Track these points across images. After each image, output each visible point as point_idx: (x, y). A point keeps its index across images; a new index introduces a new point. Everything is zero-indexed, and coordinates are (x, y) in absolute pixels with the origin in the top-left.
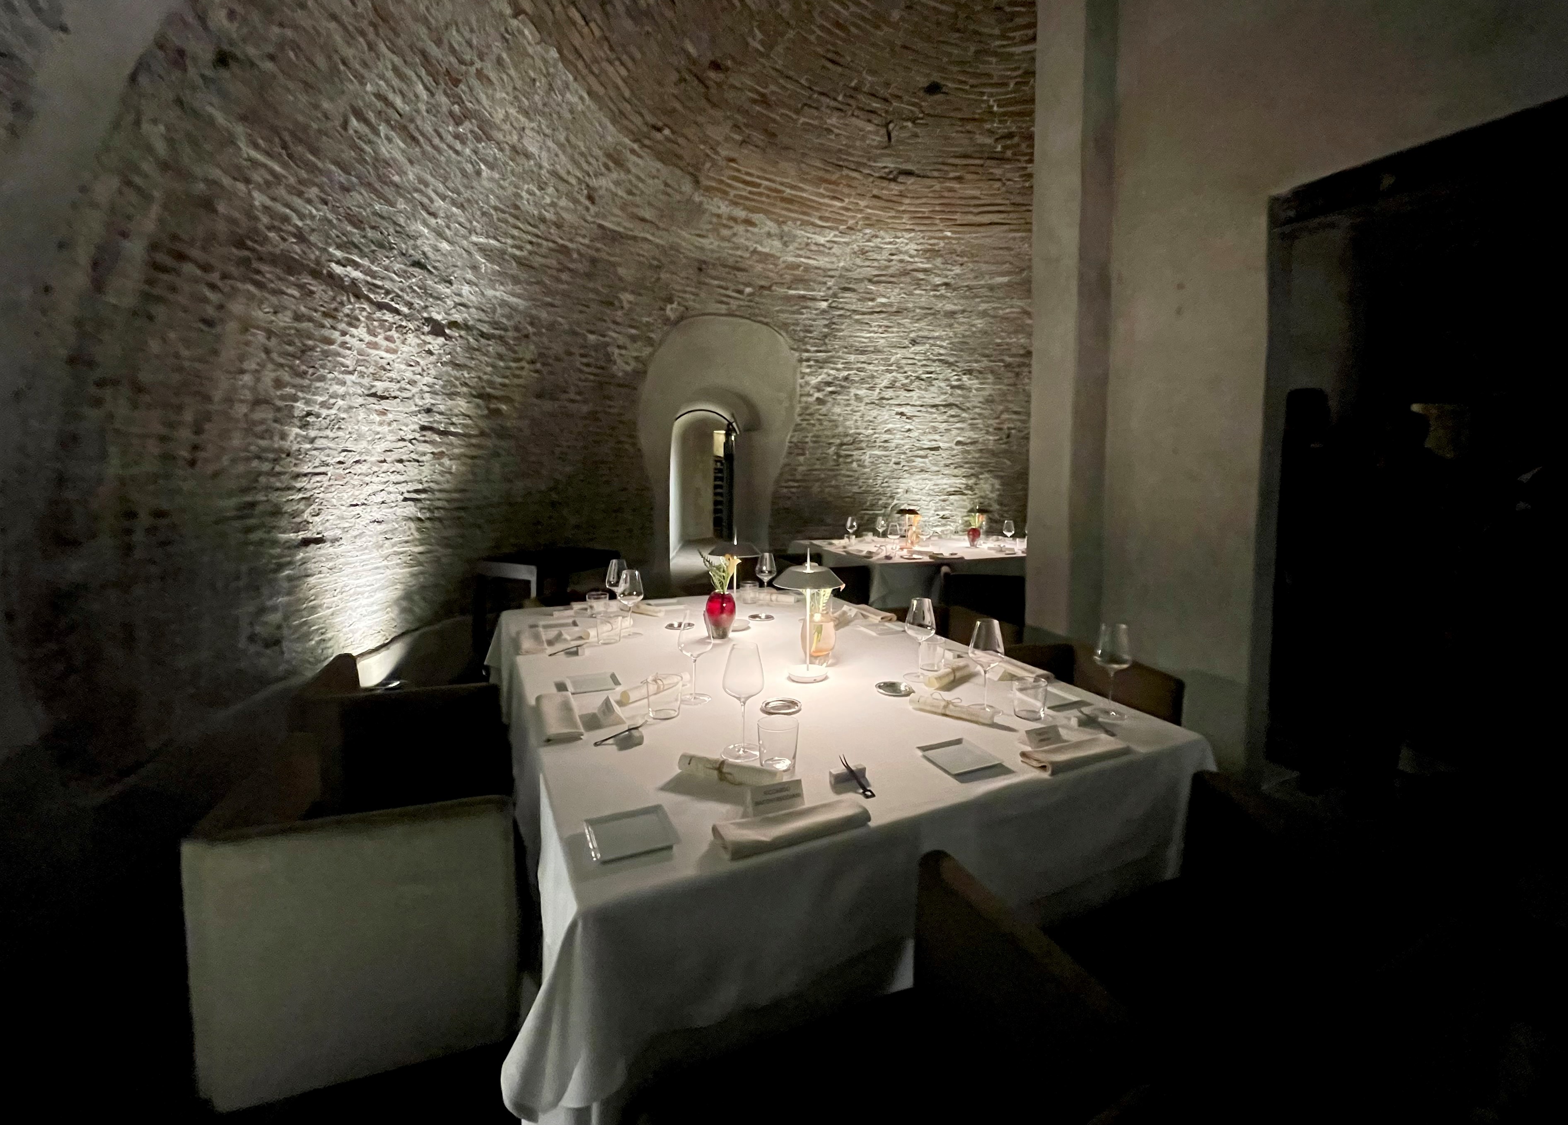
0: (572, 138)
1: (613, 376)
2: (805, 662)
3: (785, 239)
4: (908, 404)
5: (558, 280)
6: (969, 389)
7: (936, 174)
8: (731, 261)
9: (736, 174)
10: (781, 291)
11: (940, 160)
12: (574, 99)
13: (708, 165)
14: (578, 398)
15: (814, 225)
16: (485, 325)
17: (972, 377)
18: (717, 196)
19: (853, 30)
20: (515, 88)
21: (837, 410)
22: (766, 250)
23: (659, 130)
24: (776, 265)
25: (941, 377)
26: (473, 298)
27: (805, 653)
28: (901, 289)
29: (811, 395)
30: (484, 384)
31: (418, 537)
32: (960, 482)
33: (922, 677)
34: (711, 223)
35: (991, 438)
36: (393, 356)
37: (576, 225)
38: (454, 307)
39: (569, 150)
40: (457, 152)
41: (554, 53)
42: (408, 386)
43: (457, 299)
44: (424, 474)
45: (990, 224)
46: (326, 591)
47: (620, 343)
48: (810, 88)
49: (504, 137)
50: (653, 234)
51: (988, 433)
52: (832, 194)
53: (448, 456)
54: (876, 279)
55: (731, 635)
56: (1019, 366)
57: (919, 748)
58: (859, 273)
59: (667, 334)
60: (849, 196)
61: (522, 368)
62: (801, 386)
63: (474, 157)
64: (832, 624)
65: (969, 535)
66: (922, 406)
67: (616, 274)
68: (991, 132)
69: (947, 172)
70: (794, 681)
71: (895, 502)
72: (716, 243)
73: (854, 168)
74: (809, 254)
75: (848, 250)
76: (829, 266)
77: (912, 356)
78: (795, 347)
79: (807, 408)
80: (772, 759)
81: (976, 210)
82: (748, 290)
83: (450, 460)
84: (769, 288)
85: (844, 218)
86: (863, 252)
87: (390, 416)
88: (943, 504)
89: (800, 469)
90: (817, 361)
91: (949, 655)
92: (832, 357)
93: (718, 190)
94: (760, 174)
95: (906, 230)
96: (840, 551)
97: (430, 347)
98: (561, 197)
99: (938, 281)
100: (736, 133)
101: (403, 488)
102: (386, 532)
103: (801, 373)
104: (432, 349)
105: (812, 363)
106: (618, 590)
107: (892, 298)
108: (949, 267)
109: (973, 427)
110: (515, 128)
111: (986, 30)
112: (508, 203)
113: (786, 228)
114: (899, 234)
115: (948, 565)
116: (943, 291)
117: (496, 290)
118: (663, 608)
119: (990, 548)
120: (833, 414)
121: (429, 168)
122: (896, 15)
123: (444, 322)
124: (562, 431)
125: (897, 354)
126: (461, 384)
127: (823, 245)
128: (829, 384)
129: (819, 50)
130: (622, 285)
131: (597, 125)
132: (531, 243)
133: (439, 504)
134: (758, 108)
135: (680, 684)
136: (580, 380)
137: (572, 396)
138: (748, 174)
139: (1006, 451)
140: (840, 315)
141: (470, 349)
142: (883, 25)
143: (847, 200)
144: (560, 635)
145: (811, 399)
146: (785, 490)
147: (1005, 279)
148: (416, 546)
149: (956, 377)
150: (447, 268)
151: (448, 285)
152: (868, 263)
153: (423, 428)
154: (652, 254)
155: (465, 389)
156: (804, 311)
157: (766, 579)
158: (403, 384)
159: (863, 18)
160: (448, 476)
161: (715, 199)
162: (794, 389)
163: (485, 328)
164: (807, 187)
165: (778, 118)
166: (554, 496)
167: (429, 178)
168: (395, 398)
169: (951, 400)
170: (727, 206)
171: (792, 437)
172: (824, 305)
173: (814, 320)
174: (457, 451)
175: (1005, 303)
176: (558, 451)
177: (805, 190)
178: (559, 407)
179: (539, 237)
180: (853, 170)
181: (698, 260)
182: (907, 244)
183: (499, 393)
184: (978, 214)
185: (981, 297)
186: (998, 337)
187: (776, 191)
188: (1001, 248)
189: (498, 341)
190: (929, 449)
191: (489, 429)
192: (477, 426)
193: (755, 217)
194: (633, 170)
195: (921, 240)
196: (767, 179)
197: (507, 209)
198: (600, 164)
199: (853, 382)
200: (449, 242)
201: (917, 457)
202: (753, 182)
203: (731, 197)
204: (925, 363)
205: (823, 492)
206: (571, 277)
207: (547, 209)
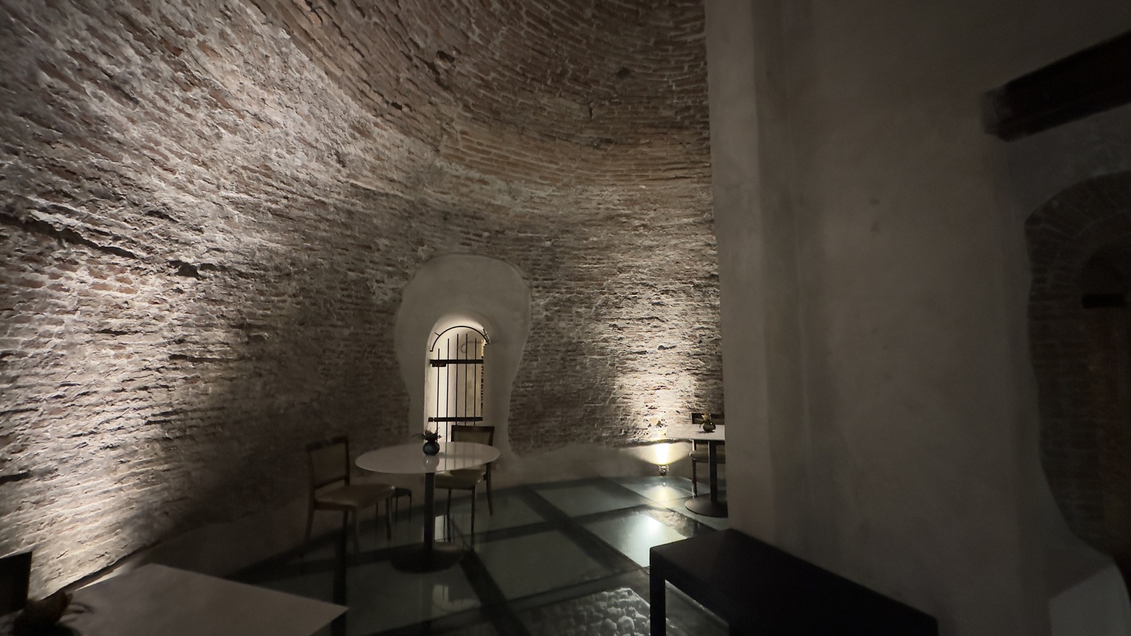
0: (317, 112)
1: (372, 305)
3: (513, 194)
4: (619, 318)
5: (317, 228)
6: (667, 305)
7: (630, 141)
8: (470, 212)
9: (469, 144)
10: (511, 234)
11: (633, 130)
12: (313, 77)
13: (445, 137)
14: (340, 323)
15: (535, 182)
16: (243, 266)
17: (668, 296)
18: (454, 162)
19: (554, 25)
20: (246, 62)
21: (562, 324)
22: (499, 203)
23: (400, 108)
24: (507, 215)
25: (644, 296)
26: (228, 243)
28: (608, 230)
29: (542, 314)
30: (244, 316)
31: (163, 456)
32: (664, 379)
34: (451, 182)
35: (687, 343)
36: (131, 296)
37: (330, 184)
38: (207, 252)
39: (313, 120)
40: (189, 116)
41: (283, 34)
42: (154, 321)
43: (210, 245)
44: (174, 398)
45: (676, 178)
46: (28, 526)
47: (378, 278)
48: (524, 75)
49: (243, 105)
50: (402, 192)
51: (684, 339)
52: (549, 159)
53: (203, 380)
54: (588, 223)
56: (705, 286)
58: (575, 219)
59: (419, 269)
60: (563, 160)
61: (284, 301)
62: (532, 306)
63: (210, 121)
66: (630, 319)
67: (371, 223)
68: (671, 106)
69: (639, 140)
71: (612, 396)
72: (457, 198)
73: (565, 138)
74: (533, 205)
75: (565, 201)
76: (551, 214)
77: (621, 281)
78: (527, 276)
79: (539, 324)
81: (663, 168)
82: (486, 234)
83: (206, 383)
84: (503, 233)
85: (560, 177)
86: (577, 203)
87: (129, 350)
89: (533, 371)
90: (544, 287)
92: (556, 283)
93: (456, 157)
94: (489, 143)
95: (609, 185)
97: (179, 286)
98: (312, 160)
99: (637, 223)
100: (466, 111)
101: (148, 412)
102: (121, 456)
103: (532, 297)
104: (182, 288)
105: (541, 289)
107: (602, 237)
108: (645, 212)
109: (672, 335)
110: (253, 98)
111: (663, 24)
112: (258, 164)
113: (513, 186)
114: (604, 188)
116: (641, 230)
117: (252, 236)
120: (559, 328)
121: (157, 128)
122: (588, 13)
123: (195, 265)
124: (324, 351)
125: (608, 280)
126: (218, 317)
127: (544, 198)
128: (555, 304)
129: (528, 43)
130: (378, 232)
131: (339, 100)
132: (286, 198)
133: (192, 422)
134: (482, 91)
136: (341, 309)
137: (334, 322)
138: (479, 144)
139: (699, 354)
140: (561, 252)
141: (226, 285)
142: (579, 22)
143: (561, 163)
145: (540, 317)
146: (522, 390)
147: (691, 220)
148: (161, 464)
149: (656, 296)
150: (194, 218)
151: (197, 232)
152: (581, 211)
153: (173, 357)
154: (403, 207)
155: (222, 321)
156: (532, 249)
158: (146, 320)
159: (563, 17)
160: (203, 398)
161: (453, 164)
162: (528, 310)
163: (243, 269)
164: (528, 154)
165: (500, 99)
166: (315, 405)
167: (158, 137)
168: (136, 332)
169: (653, 314)
170: (464, 169)
171: (526, 347)
172: (548, 244)
173: (541, 256)
174: (213, 375)
175: (691, 238)
176: (320, 367)
177: (528, 156)
178: (322, 331)
179: (294, 193)
180: (564, 140)
181: (443, 212)
182: (611, 195)
183: (261, 323)
184: (665, 171)
185: (672, 234)
186: (688, 264)
187: (503, 157)
188: (685, 197)
189: (257, 280)
190: (637, 353)
191: (249, 353)
192: (236, 351)
193: (487, 177)
194: (378, 139)
195: (622, 193)
196: (495, 148)
197: (257, 169)
198: (347, 134)
199: (574, 302)
200: (193, 195)
201: (628, 359)
202: (483, 150)
203: (467, 162)
204: (630, 286)
205: (553, 390)
206: (328, 226)
207: (299, 170)
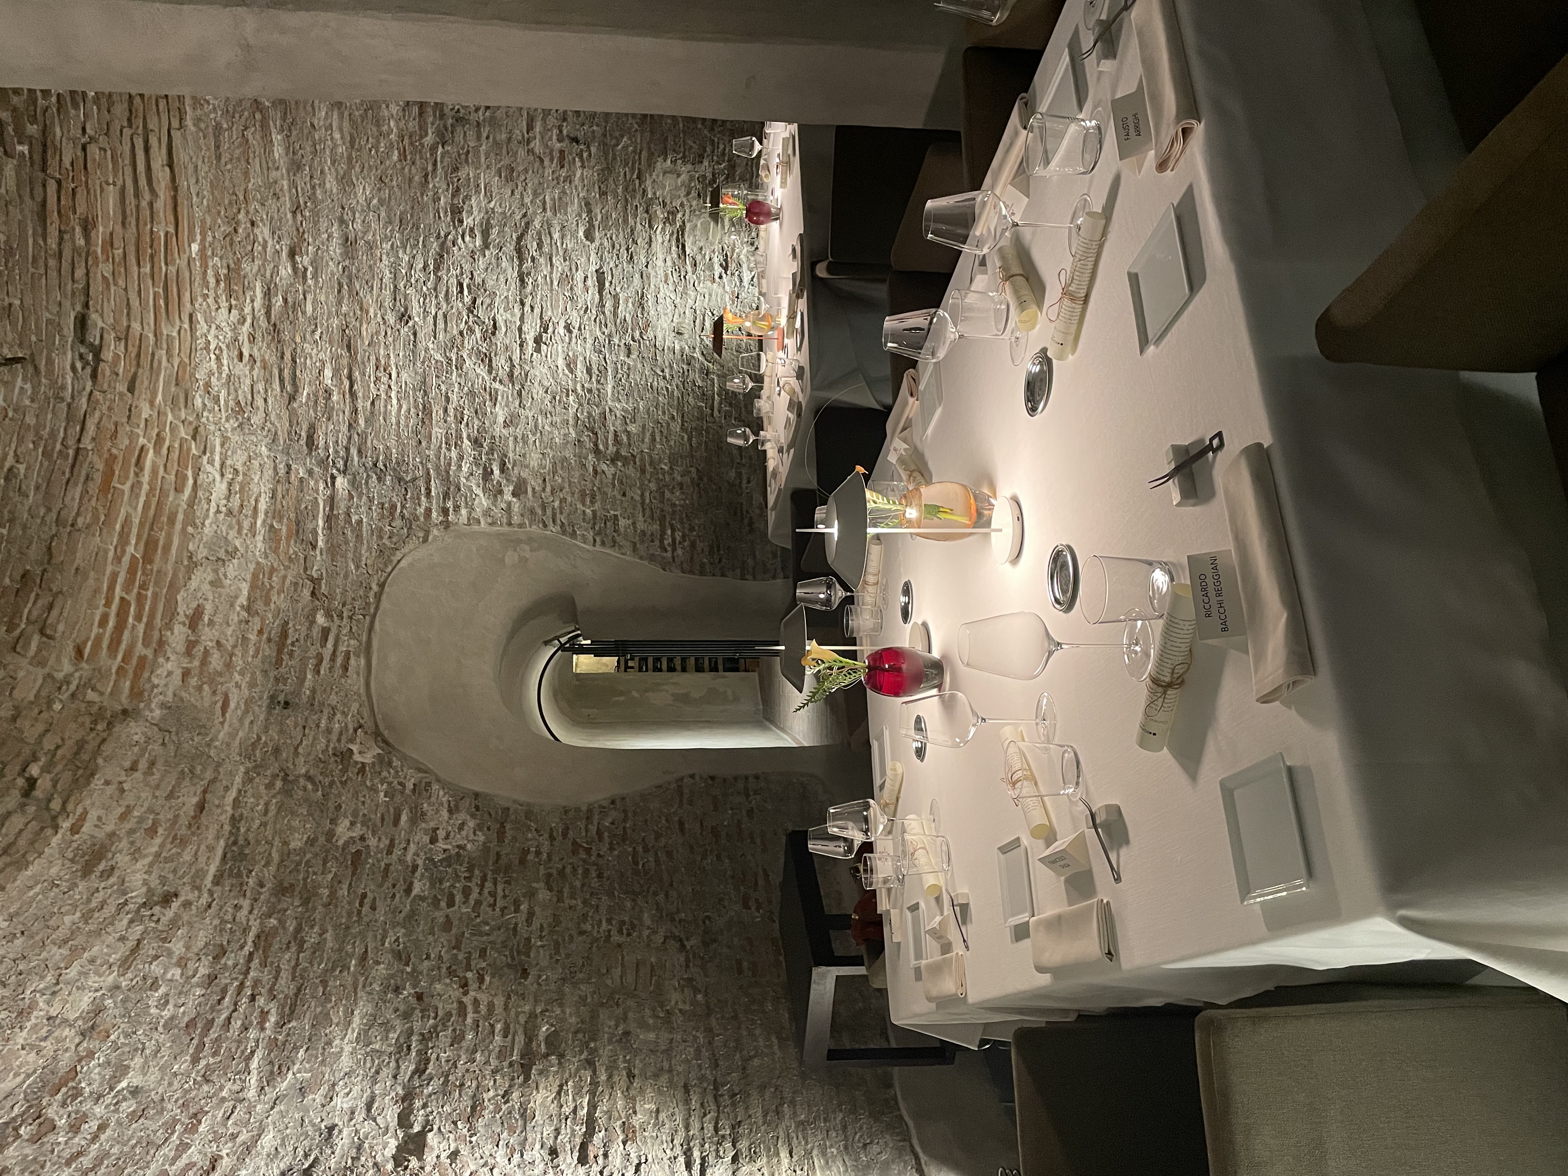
0: (61, 933)
1: (486, 849)
2: (987, 535)
3: (222, 554)
4: (520, 329)
5: (319, 947)
6: (489, 213)
7: (80, 273)
8: (268, 651)
9: (105, 644)
10: (319, 563)
11: (52, 263)
13: (91, 695)
14: (524, 907)
15: (191, 503)
16: (402, 1067)
17: (466, 207)
18: (149, 680)
21: (534, 459)
22: (245, 588)
23: (32, 783)
24: (273, 570)
25: (467, 267)
26: (356, 1090)
27: (971, 534)
28: (304, 339)
29: (509, 504)
30: (506, 1064)
31: (765, 1160)
32: (661, 238)
33: (1018, 334)
34: (200, 689)
35: (579, 173)
37: (216, 922)
38: (375, 1120)
39: (80, 940)
40: (102, 1128)
43: (360, 1115)
44: (661, 1154)
45: (171, 165)
47: (426, 839)
49: (66, 1050)
50: (227, 789)
51: (569, 179)
52: (132, 469)
53: (628, 1117)
54: (288, 387)
55: (936, 654)
57: (1142, 351)
58: (279, 417)
59: (404, 758)
60: (132, 436)
61: (476, 1002)
62: (493, 524)
63: (108, 1099)
64: (923, 490)
65: (758, 223)
66: (522, 304)
67: (302, 852)
69: (75, 250)
70: (1019, 555)
71: (699, 355)
72: (237, 677)
73: (78, 428)
74: (248, 511)
75: (235, 438)
76: (269, 474)
77: (430, 319)
78: (421, 534)
79: (532, 512)
80: (1151, 600)
81: (147, 196)
82: (321, 619)
83: (634, 1113)
84: (315, 582)
85: (177, 445)
86: (238, 409)
88: (700, 267)
89: (640, 526)
90: (446, 496)
91: (981, 281)
92: (437, 468)
93: (137, 676)
94: (101, 600)
95: (192, 329)
96: (788, 459)
97: (444, 1155)
98: (168, 950)
99: (285, 270)
100: (27, 646)
103: (469, 524)
104: (448, 1153)
105: (450, 504)
106: (859, 838)
107: (322, 355)
108: (258, 248)
109: (559, 207)
110: (51, 1032)
112: (186, 1039)
113: (202, 553)
114: (201, 342)
115: (813, 265)
116: (304, 261)
117: (340, 1054)
118: (889, 764)
119: (783, 183)
120: (541, 467)
123: (400, 1136)
124: (582, 933)
125: (427, 349)
126: (507, 1102)
127: (230, 484)
128: (487, 474)
130: (322, 840)
131: (31, 893)
132: (253, 998)
133: (709, 1127)
135: (1020, 744)
136: (493, 906)
137: (522, 917)
138: (103, 623)
139: (605, 149)
140: (360, 452)
141: (445, 1091)
143: (142, 441)
144: (933, 932)
145: (516, 507)
146: (679, 552)
147: (277, 138)
149: (467, 238)
150: (307, 1136)
151: (336, 1132)
152: (259, 402)
153: (583, 1160)
154: (262, 789)
155: (515, 1095)
156: (354, 518)
157: (841, 593)
160: (662, 1116)
161: (155, 681)
162: (499, 535)
163: (408, 1067)
164: (122, 515)
166: (692, 943)
169: (510, 248)
170: (168, 659)
171: (584, 540)
172: (341, 482)
173: (371, 500)
174: (620, 1104)
175: (322, 141)
176: (616, 938)
177: (128, 517)
178: (541, 938)
179: (242, 984)
180: (82, 429)
181: (270, 708)
182: (218, 327)
183: (520, 1039)
184: (152, 191)
185: (313, 188)
186: (388, 155)
187: (132, 571)
188: (217, 147)
189: (430, 1045)
190: (600, 292)
191: (581, 1053)
192: (577, 1070)
193: (184, 609)
194: (109, 828)
195: (210, 300)
196: (111, 588)
197: (195, 1042)
198: (103, 885)
199: (482, 430)
200: (260, 1135)
201: (615, 314)
202: (118, 615)
203: (149, 653)
204: (442, 296)
205: (681, 485)
206: (312, 927)
207: (191, 973)
